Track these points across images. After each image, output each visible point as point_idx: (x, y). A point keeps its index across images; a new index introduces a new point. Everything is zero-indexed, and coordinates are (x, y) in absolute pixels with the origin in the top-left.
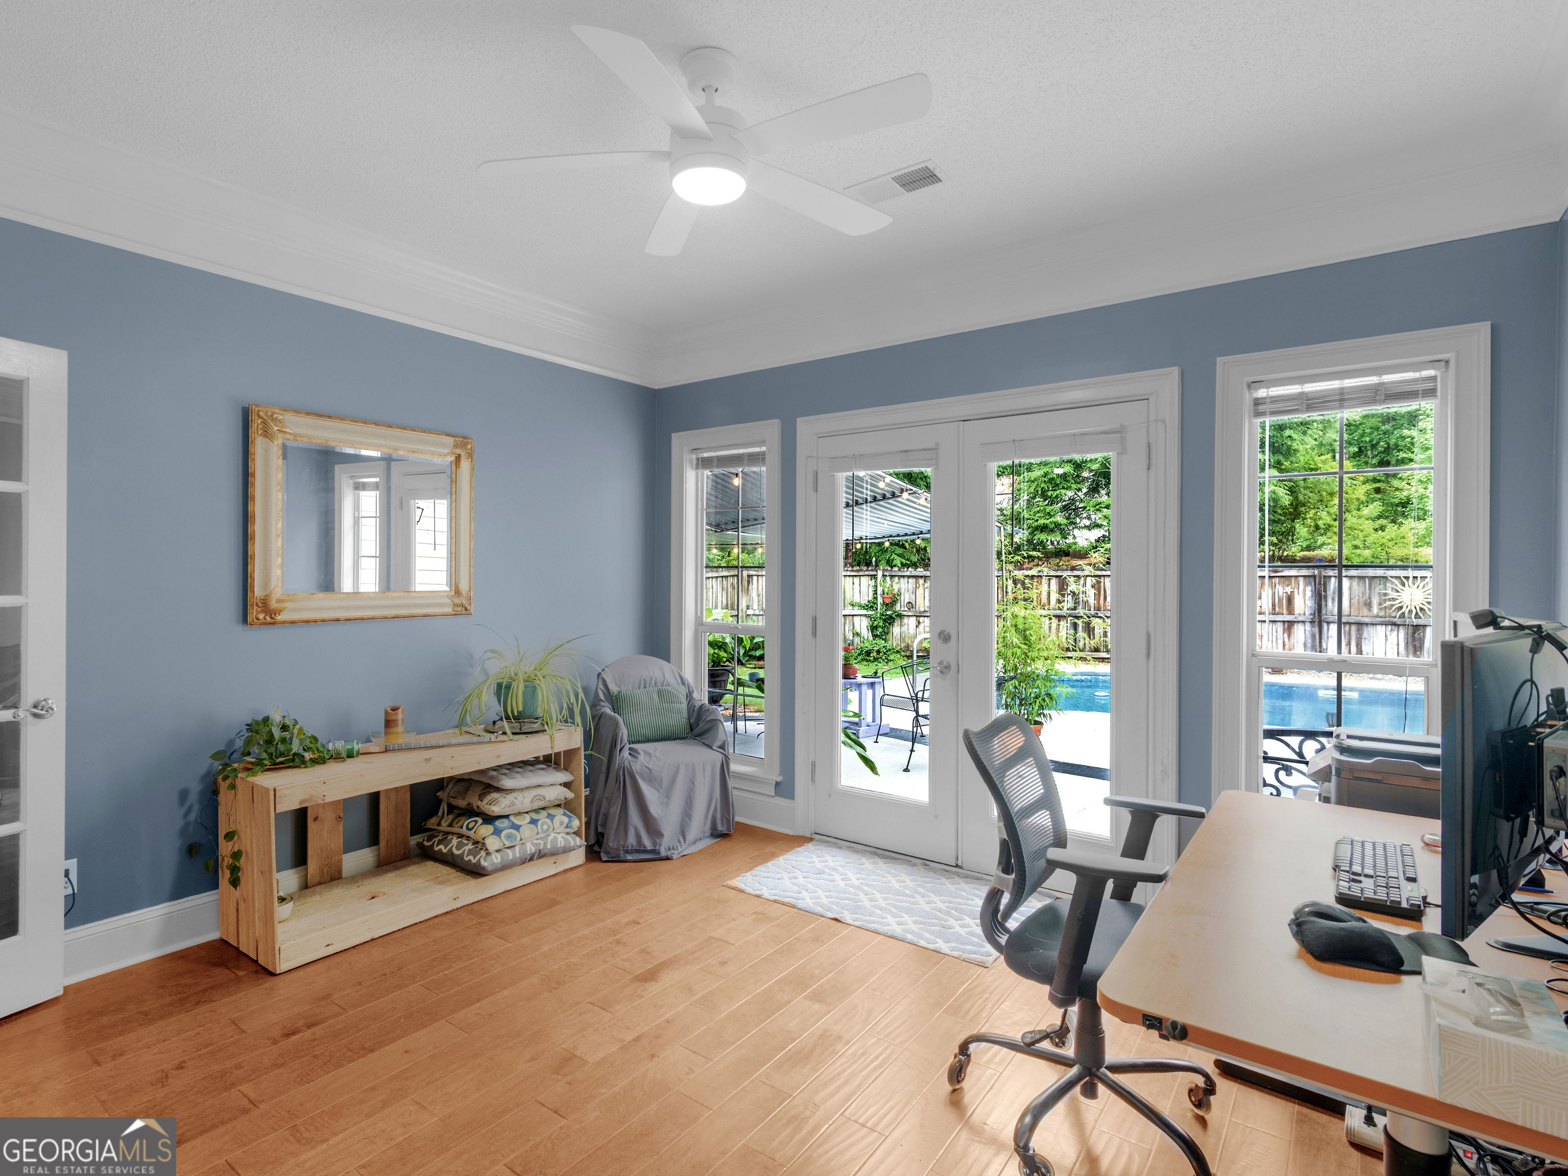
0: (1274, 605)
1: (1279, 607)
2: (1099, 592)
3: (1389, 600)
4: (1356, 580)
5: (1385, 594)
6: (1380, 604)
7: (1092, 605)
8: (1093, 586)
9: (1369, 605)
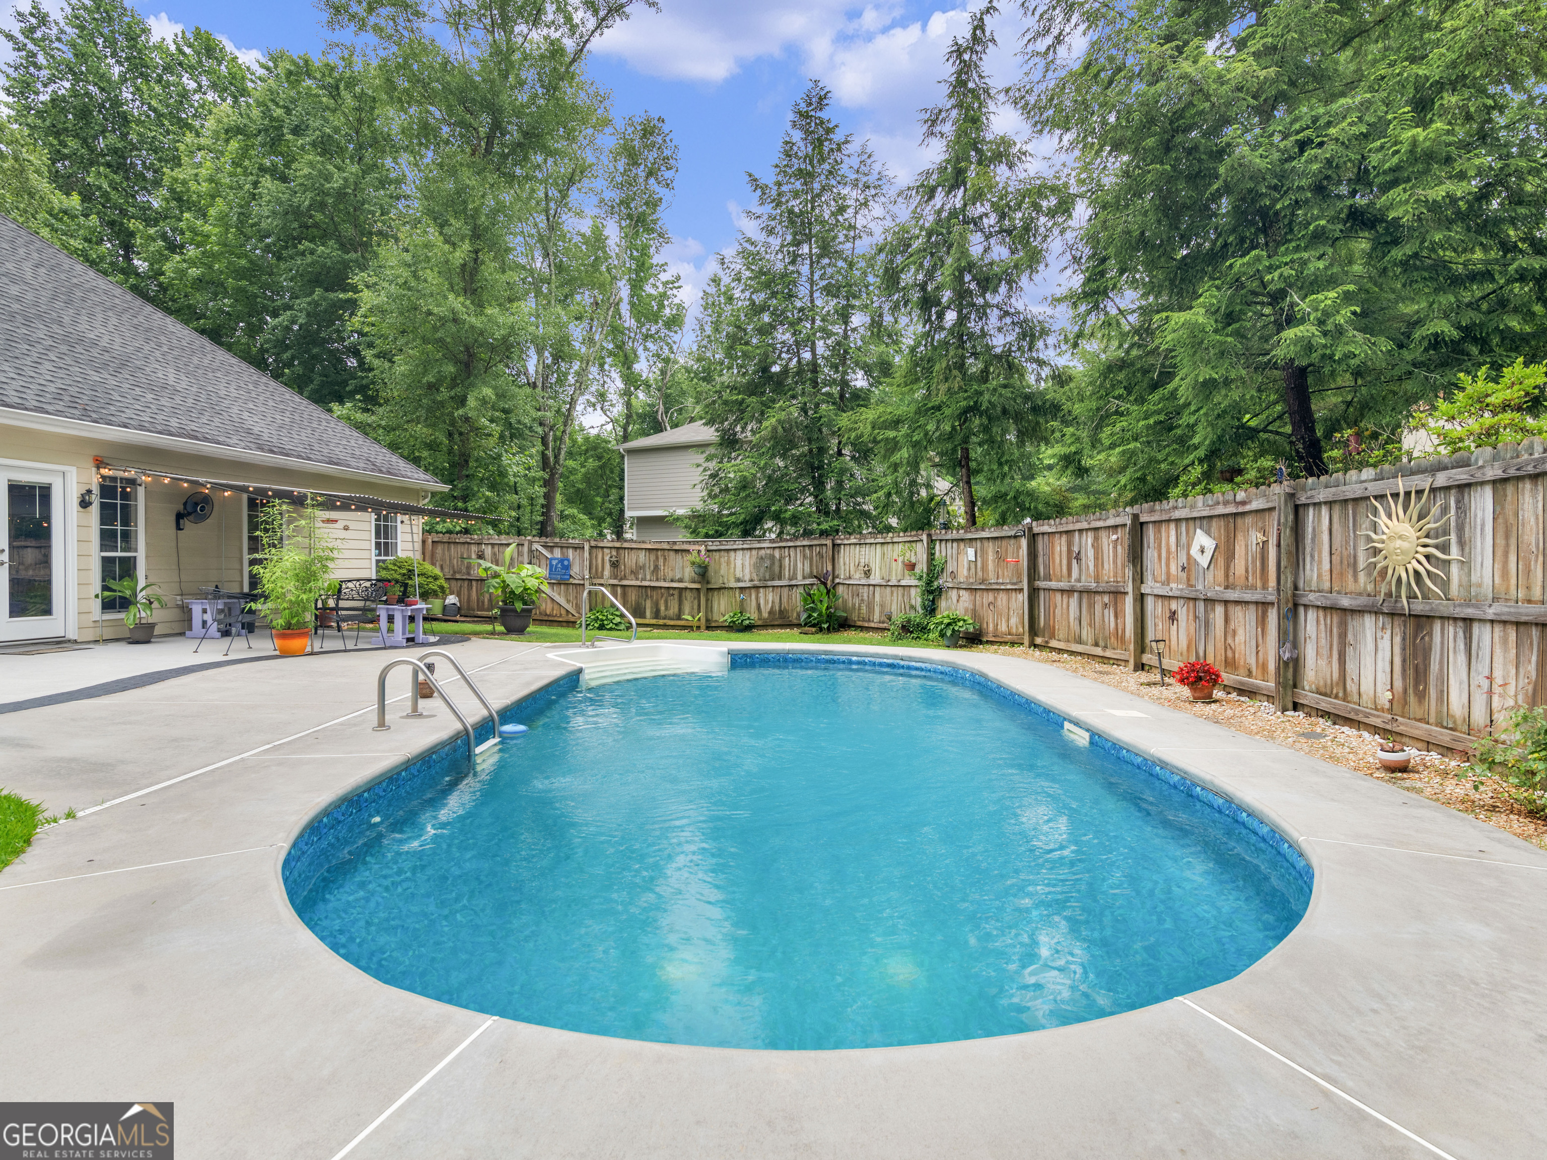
0: (1247, 570)
1: (1253, 576)
8: (1092, 546)
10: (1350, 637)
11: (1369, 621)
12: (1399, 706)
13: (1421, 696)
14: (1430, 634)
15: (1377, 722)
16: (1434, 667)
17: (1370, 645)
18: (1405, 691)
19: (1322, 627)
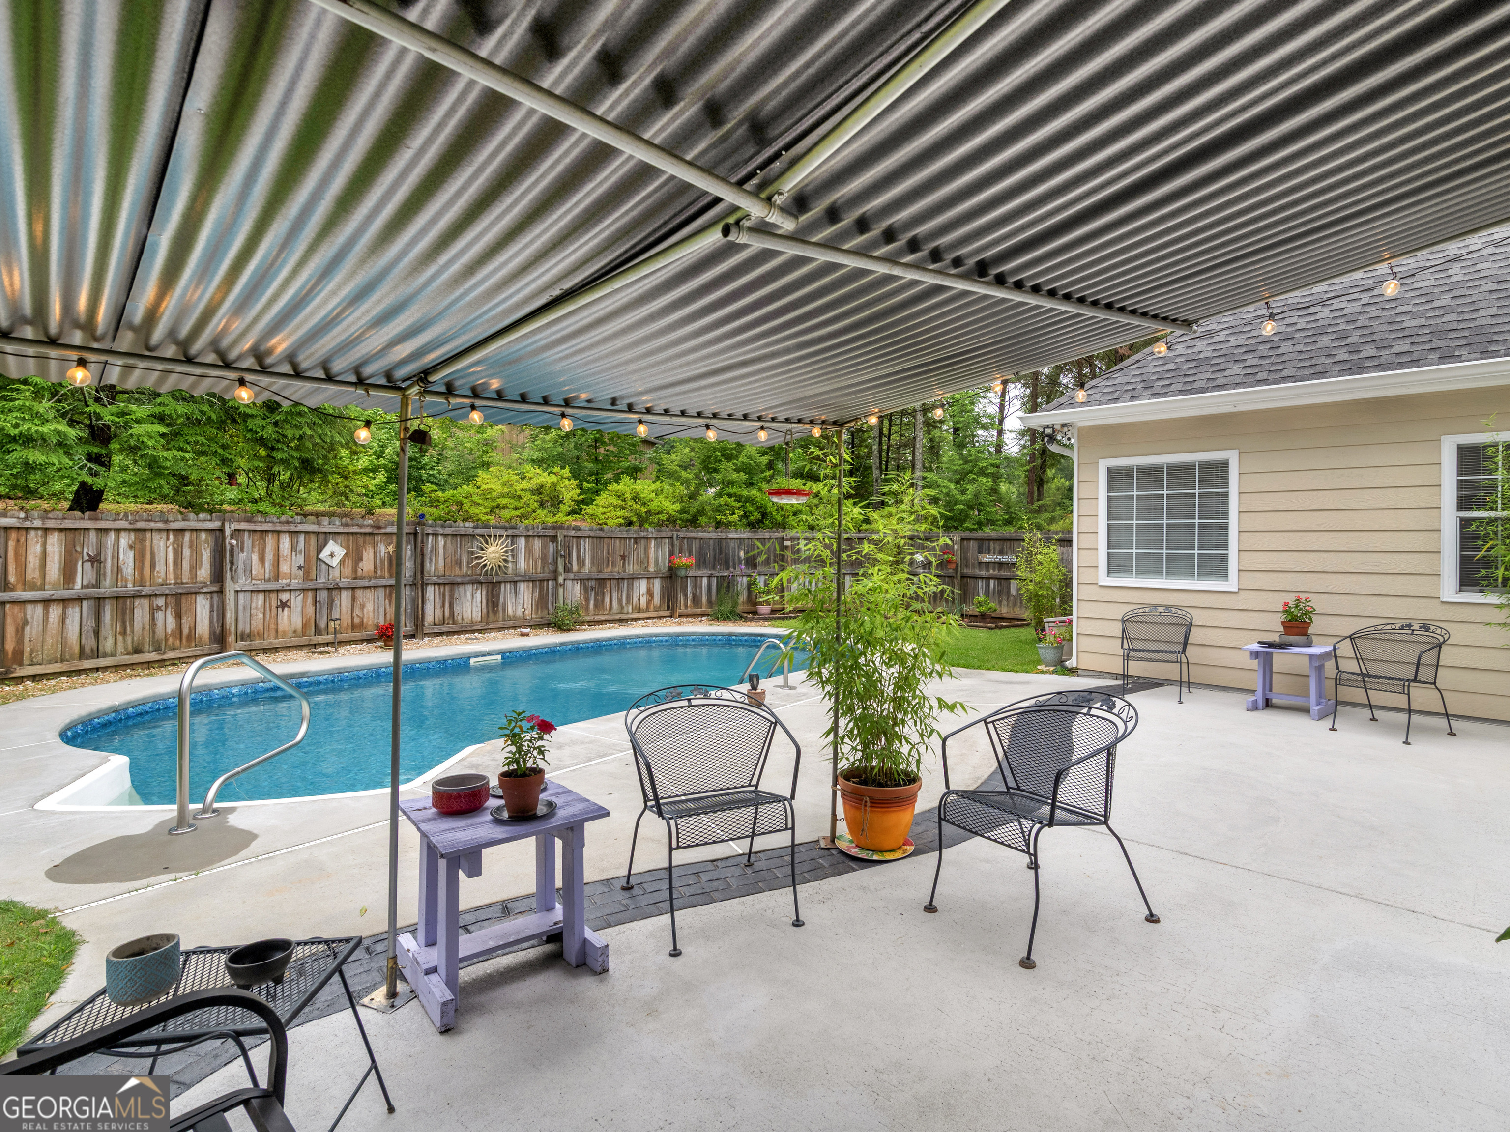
0: (375, 568)
1: (381, 570)
2: (143, 556)
3: (477, 558)
4: (450, 537)
5: (473, 553)
6: (468, 563)
7: (130, 578)
8: (131, 547)
9: (459, 563)
10: (456, 595)
11: (469, 588)
12: (485, 618)
13: (495, 613)
14: (500, 589)
15: (479, 627)
16: (501, 600)
17: (469, 597)
18: (488, 612)
19: (437, 593)
